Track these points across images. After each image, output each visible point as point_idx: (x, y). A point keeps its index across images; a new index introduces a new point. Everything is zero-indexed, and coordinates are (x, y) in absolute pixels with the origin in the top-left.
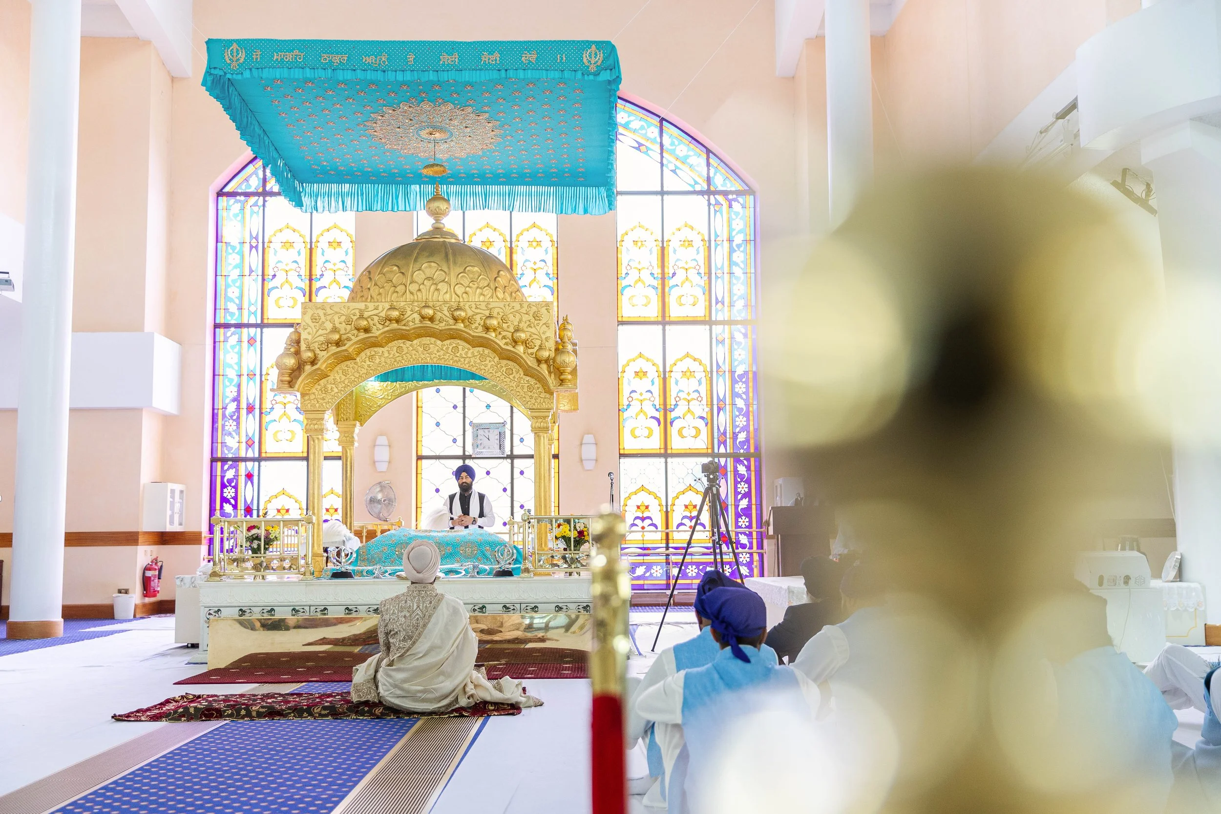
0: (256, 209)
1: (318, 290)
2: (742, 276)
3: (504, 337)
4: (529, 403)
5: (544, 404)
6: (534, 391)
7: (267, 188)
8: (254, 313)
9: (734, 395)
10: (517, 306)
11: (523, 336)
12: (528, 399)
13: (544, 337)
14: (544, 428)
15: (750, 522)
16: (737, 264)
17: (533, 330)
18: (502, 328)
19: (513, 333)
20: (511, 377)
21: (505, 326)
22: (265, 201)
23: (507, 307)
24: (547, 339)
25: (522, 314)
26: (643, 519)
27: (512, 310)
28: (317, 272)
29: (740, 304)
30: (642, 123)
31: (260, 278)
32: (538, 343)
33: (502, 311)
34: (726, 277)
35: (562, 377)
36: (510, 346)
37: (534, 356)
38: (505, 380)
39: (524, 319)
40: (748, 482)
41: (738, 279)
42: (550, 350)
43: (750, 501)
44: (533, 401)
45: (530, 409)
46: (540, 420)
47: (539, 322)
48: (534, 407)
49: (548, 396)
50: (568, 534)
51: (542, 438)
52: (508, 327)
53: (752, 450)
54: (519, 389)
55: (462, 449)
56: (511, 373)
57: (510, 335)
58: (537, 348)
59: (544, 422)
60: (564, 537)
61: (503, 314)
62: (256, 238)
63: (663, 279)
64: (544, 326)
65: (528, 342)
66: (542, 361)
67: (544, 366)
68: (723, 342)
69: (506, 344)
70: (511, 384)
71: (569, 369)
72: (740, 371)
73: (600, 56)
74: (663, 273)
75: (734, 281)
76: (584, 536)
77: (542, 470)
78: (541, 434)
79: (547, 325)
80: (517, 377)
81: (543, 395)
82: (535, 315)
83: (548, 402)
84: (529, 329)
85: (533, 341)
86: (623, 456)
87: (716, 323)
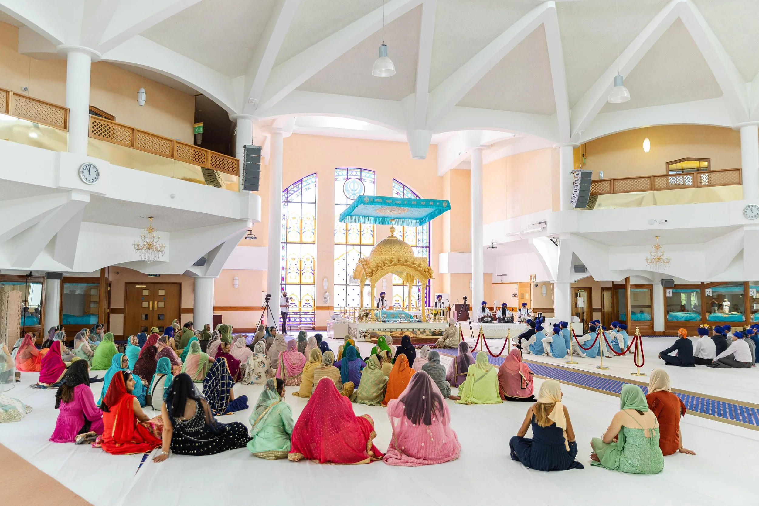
0: (284, 206)
1: (303, 232)
2: (426, 233)
7: (288, 200)
8: (284, 239)
13: (426, 266)
15: (427, 305)
16: (424, 230)
19: (418, 264)
22: (287, 204)
25: (420, 260)
26: (397, 304)
28: (303, 227)
29: (425, 242)
30: (398, 186)
31: (286, 228)
34: (421, 233)
35: (431, 275)
41: (424, 234)
42: (427, 269)
43: (427, 299)
53: (427, 284)
55: (346, 282)
62: (285, 215)
63: (404, 233)
68: (420, 253)
71: (432, 273)
73: (446, 204)
74: (404, 232)
75: (423, 235)
79: (426, 263)
86: (393, 285)
87: (418, 247)
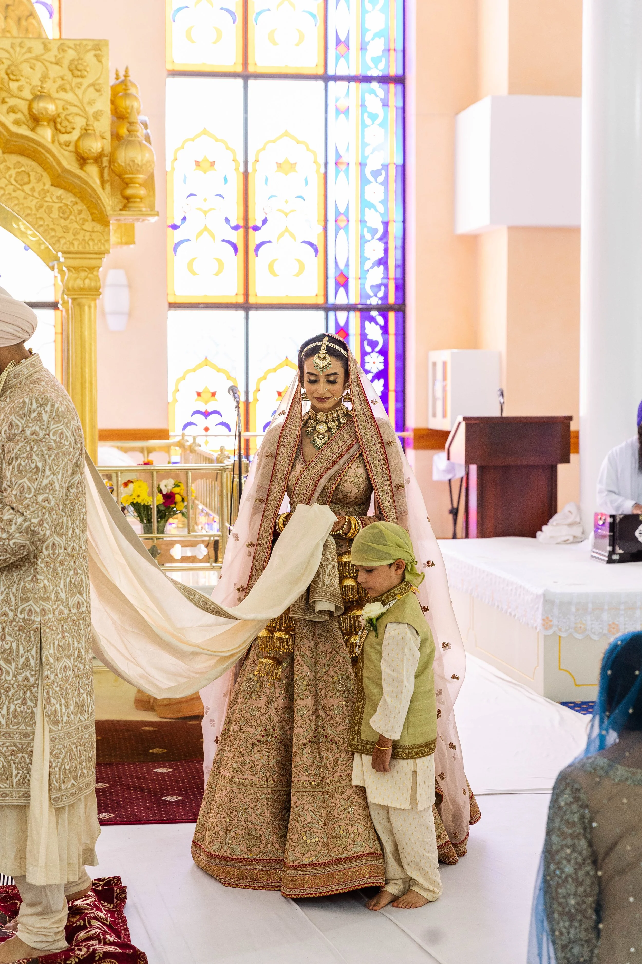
3: (12, 110)
4: (63, 241)
5: (91, 243)
6: (72, 217)
9: (365, 204)
10: (38, 48)
11: (51, 108)
12: (60, 233)
13: (91, 110)
14: (90, 289)
17: (69, 96)
18: (9, 91)
19: (31, 102)
20: (27, 188)
21: (14, 86)
23: (18, 49)
24: (97, 116)
25: (47, 64)
26: (206, 414)
27: (28, 55)
29: (376, 46)
32: (80, 122)
33: (7, 55)
35: (129, 192)
36: (24, 127)
37: (72, 148)
38: (14, 194)
39: (52, 75)
40: (384, 352)
42: (103, 138)
43: (386, 385)
44: (70, 237)
45: (64, 252)
46: (83, 274)
47: (79, 80)
48: (72, 249)
49: (98, 227)
50: (145, 499)
51: (86, 308)
52: (20, 89)
53: (392, 300)
54: (41, 213)
56: (26, 180)
57: (23, 105)
58: (76, 134)
59: (90, 279)
60: (137, 506)
61: (9, 63)
64: (92, 89)
65: (59, 120)
66: (88, 159)
67: (92, 170)
68: (346, 112)
69: (17, 122)
70: (27, 203)
71: (141, 177)
72: (374, 164)
76: (175, 503)
77: (87, 370)
78: (84, 301)
79: (97, 87)
80: (37, 190)
81: (89, 225)
82: (73, 67)
83: (100, 241)
84: (62, 95)
85: (70, 118)
86: (173, 306)
87: (336, 78)
